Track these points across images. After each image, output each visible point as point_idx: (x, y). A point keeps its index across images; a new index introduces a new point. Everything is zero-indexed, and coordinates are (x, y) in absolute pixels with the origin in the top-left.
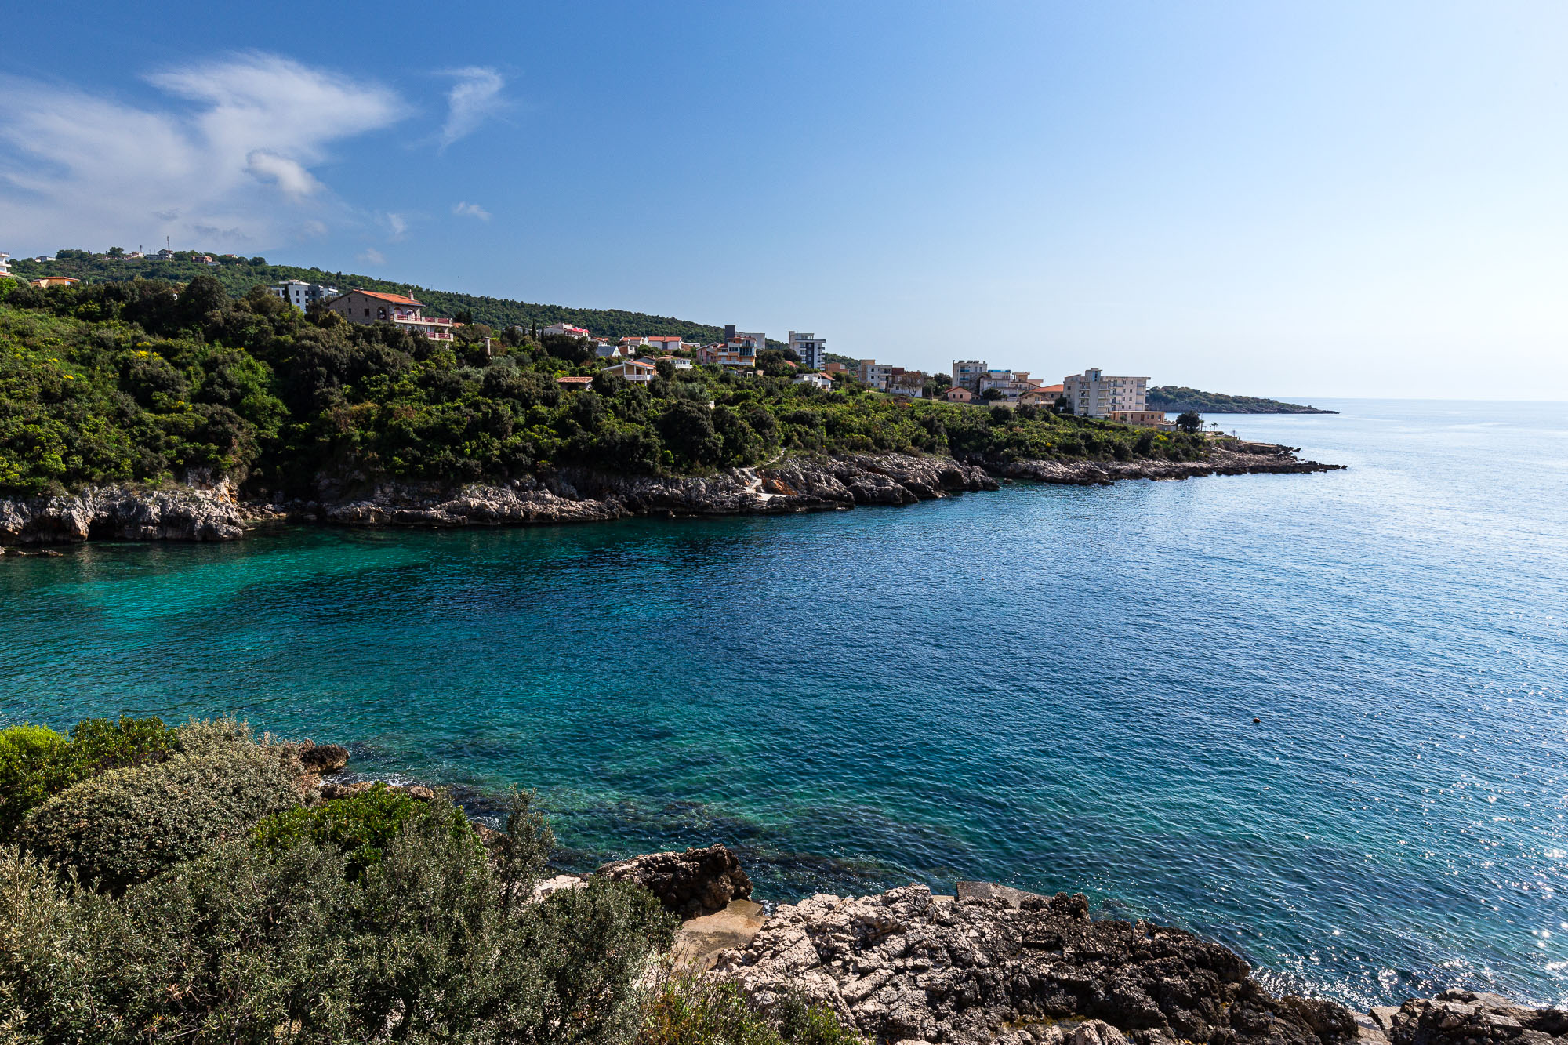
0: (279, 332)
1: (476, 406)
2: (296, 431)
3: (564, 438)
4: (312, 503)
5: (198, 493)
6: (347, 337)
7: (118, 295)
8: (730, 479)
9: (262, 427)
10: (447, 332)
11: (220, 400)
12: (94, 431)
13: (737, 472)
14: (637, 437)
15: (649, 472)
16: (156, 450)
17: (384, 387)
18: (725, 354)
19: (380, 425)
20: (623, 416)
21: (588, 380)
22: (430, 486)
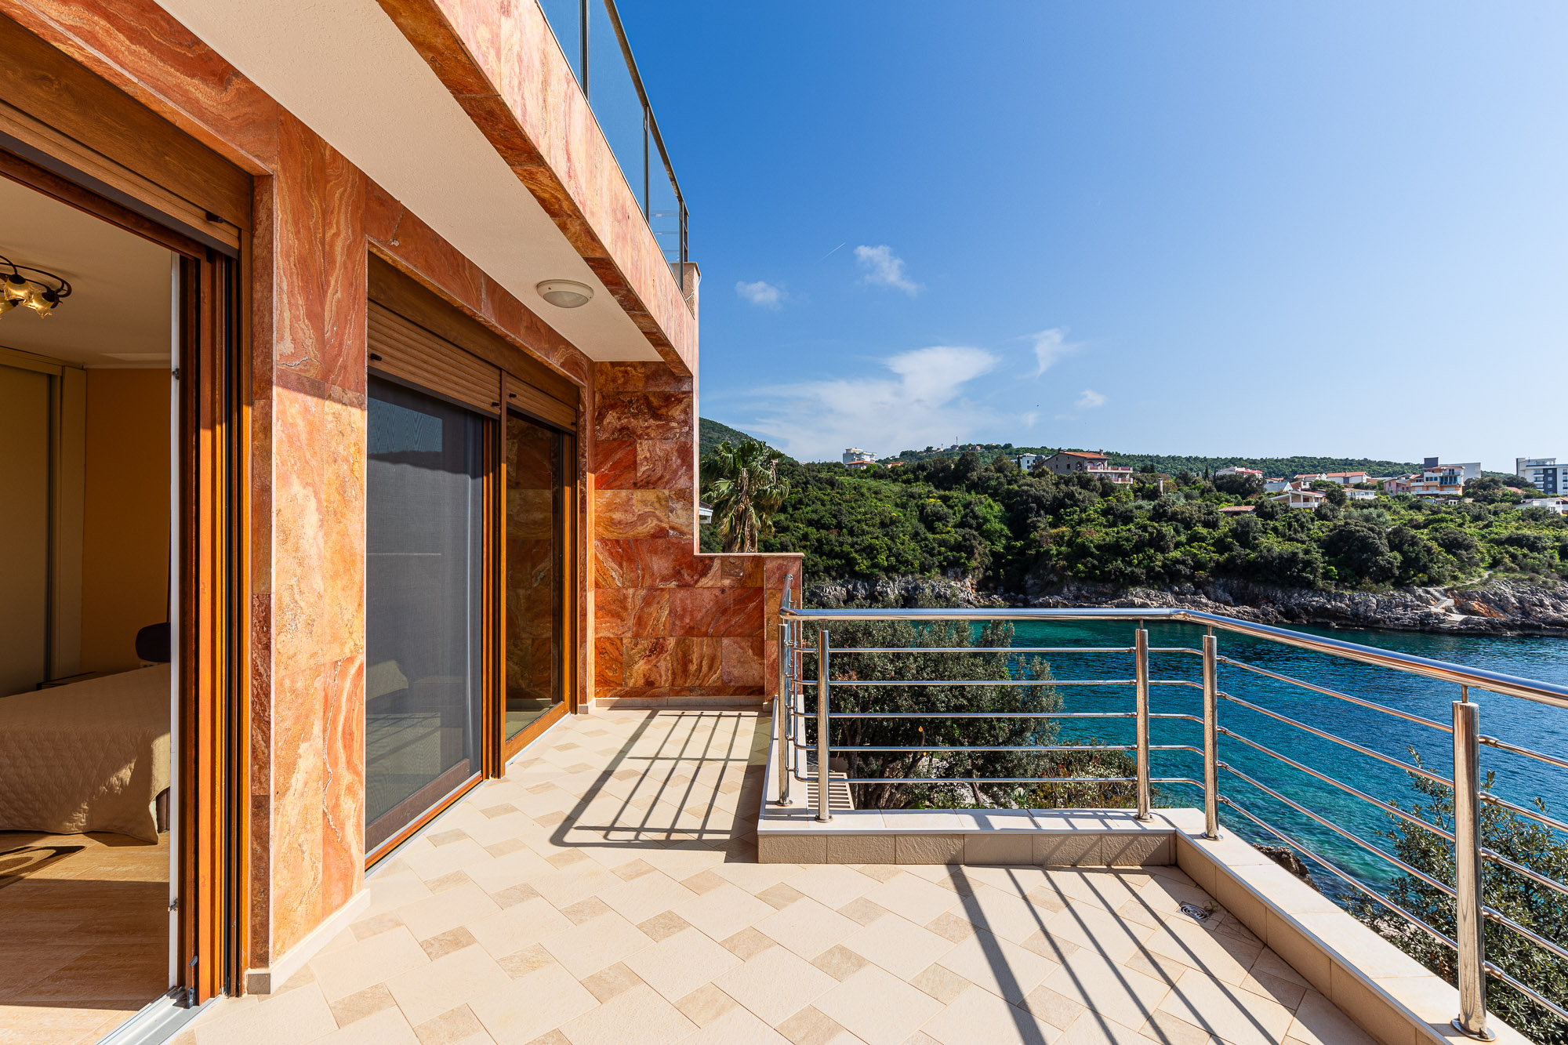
0: (1009, 483)
1: (1144, 528)
2: (1014, 547)
3: (1221, 553)
4: (1021, 596)
5: (953, 583)
6: (1053, 484)
7: (922, 468)
8: (1409, 597)
9: (993, 544)
10: (1128, 477)
11: (971, 527)
12: (902, 544)
13: (1420, 591)
14: (1296, 554)
15: (1310, 586)
16: (932, 555)
17: (1076, 517)
18: (1421, 484)
19: (1070, 544)
20: (1283, 536)
21: (1250, 508)
22: (1104, 587)
